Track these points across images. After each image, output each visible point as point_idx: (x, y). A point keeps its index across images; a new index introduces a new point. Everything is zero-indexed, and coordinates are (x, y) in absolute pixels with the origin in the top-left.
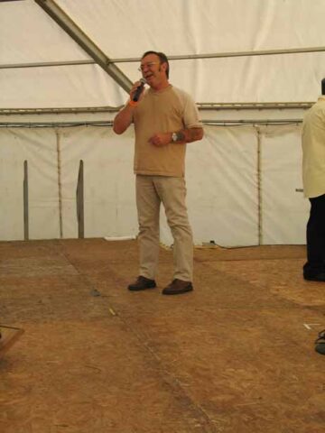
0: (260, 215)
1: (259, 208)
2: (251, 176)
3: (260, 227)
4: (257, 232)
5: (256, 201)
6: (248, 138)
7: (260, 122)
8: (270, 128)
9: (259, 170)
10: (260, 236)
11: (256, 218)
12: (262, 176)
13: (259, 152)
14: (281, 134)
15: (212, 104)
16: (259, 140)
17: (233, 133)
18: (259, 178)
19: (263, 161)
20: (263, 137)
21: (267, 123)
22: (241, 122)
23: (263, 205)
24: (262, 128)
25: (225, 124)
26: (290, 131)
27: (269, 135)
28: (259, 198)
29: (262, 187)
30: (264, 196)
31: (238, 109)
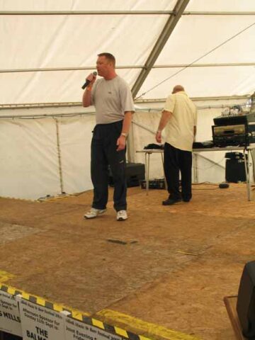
0: (61, 173)
1: (60, 169)
2: (53, 149)
3: (61, 181)
4: (59, 184)
5: (58, 165)
6: (50, 126)
7: (57, 115)
8: (64, 119)
9: (58, 145)
10: (62, 186)
11: (58, 175)
12: (61, 149)
13: (58, 134)
14: (71, 122)
15: (24, 105)
16: (57, 127)
17: (39, 122)
18: (59, 150)
19: (60, 140)
20: (59, 125)
21: (62, 115)
22: (45, 115)
23: (62, 167)
24: (59, 119)
25: (34, 117)
26: (77, 120)
27: (63, 122)
28: (60, 162)
29: (61, 155)
30: (62, 161)
31: (42, 107)
